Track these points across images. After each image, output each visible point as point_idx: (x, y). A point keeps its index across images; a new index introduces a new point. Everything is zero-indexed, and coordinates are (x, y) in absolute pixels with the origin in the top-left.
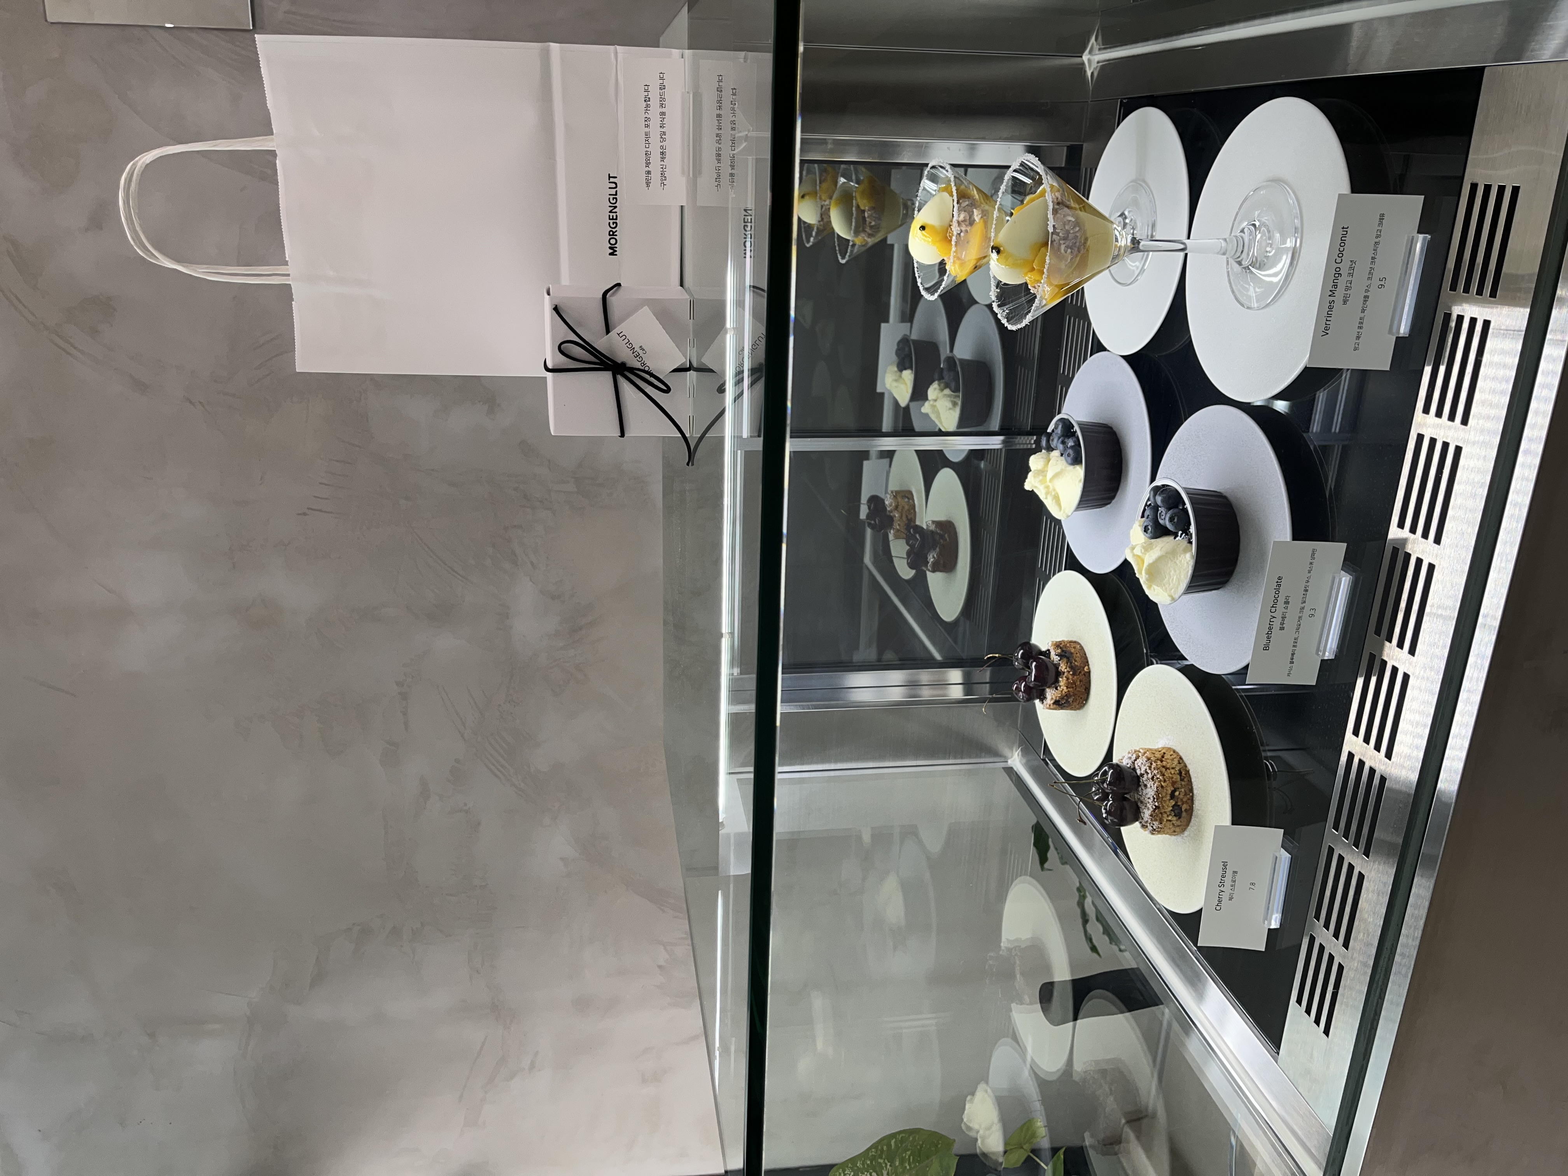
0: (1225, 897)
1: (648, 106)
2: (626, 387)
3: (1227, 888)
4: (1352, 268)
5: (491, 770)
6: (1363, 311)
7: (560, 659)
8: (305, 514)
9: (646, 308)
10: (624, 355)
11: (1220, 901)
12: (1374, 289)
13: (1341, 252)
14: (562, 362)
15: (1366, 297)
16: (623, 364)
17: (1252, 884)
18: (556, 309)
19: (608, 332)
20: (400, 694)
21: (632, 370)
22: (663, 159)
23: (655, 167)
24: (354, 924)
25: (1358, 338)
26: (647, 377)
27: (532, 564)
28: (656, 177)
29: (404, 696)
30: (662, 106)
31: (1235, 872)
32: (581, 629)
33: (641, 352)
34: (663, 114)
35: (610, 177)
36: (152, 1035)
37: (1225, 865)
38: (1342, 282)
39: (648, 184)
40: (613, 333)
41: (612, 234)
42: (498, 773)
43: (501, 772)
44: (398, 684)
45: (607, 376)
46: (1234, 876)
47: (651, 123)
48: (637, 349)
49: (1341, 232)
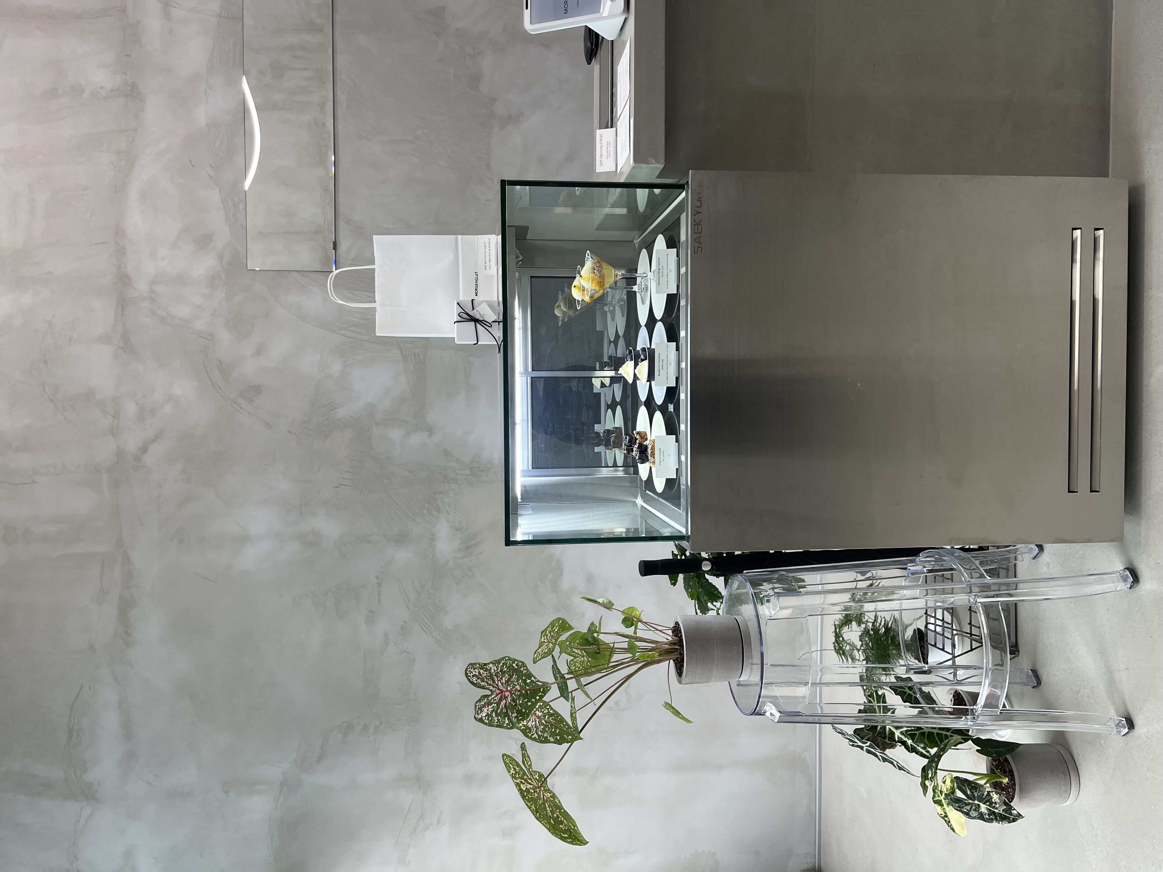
0: (662, 460)
1: (485, 248)
2: (478, 325)
3: (662, 457)
4: (662, 268)
5: (422, 628)
6: (667, 278)
7: (460, 564)
8: (337, 487)
9: (485, 303)
10: (478, 317)
11: (660, 462)
12: (669, 272)
13: (659, 264)
14: (460, 319)
15: (667, 275)
16: (478, 319)
17: (669, 455)
18: (458, 303)
19: (473, 310)
20: (377, 583)
21: (480, 321)
22: (490, 262)
23: (488, 264)
24: (344, 722)
25: (667, 285)
26: (485, 323)
27: (447, 511)
28: (488, 267)
29: (379, 585)
30: (489, 247)
31: (663, 451)
32: (471, 547)
33: (483, 316)
34: (490, 250)
35: (475, 273)
36: (226, 792)
37: (660, 449)
38: (661, 271)
39: (485, 269)
40: (475, 310)
41: (476, 289)
42: (425, 629)
43: (427, 629)
44: (377, 577)
45: (473, 323)
46: (663, 453)
47: (486, 252)
48: (482, 315)
49: (658, 259)
